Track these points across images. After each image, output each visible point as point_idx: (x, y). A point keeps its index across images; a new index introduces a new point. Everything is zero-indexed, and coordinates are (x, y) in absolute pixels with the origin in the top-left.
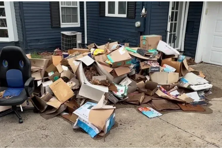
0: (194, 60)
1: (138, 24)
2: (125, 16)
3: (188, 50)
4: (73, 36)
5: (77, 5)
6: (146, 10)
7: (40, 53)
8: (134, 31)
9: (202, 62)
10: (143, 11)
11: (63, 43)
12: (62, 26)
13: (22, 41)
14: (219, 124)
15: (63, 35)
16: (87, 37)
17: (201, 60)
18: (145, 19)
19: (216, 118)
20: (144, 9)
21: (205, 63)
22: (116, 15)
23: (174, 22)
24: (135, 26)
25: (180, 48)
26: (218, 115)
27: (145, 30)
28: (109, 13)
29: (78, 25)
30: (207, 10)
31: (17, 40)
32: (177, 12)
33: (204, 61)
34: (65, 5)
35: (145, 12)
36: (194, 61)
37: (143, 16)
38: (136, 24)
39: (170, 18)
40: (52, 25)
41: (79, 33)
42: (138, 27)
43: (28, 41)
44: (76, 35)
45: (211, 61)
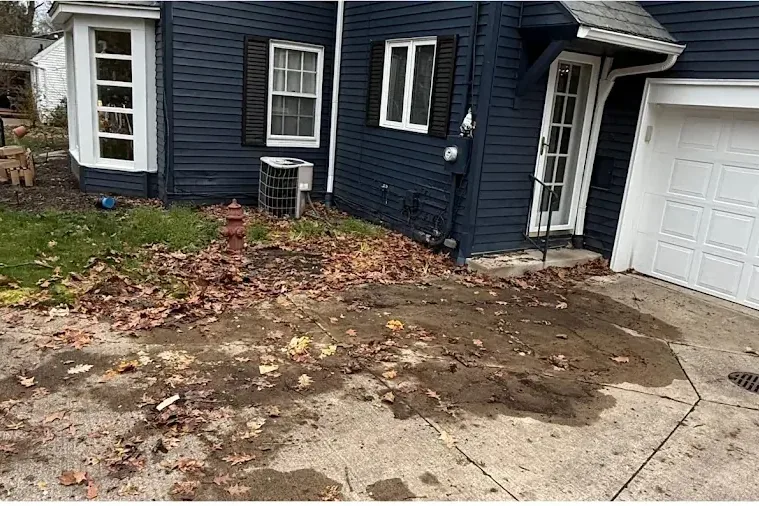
0: (609, 263)
1: (451, 153)
2: (423, 129)
3: (595, 233)
4: (287, 170)
5: (315, 94)
6: (473, 119)
7: (206, 206)
8: (440, 170)
9: (630, 271)
10: (468, 121)
11: (263, 185)
12: (270, 143)
13: (162, 171)
14: (594, 461)
15: (265, 165)
16: (335, 176)
17: (630, 265)
18: (470, 142)
19: (597, 441)
20: (469, 116)
21: (638, 274)
22: (405, 124)
23: (558, 155)
24: (443, 157)
25: (572, 227)
26: (608, 433)
27: (468, 171)
28: (388, 119)
29: (314, 142)
30: (650, 129)
31: (153, 169)
32: (569, 129)
33: (637, 269)
34: (284, 90)
35: (472, 124)
36: (609, 266)
37: (465, 135)
38: (446, 153)
39: (543, 144)
40: (243, 138)
41: (307, 164)
42: (452, 163)
43: (177, 175)
44: (297, 169)
45: (657, 271)
